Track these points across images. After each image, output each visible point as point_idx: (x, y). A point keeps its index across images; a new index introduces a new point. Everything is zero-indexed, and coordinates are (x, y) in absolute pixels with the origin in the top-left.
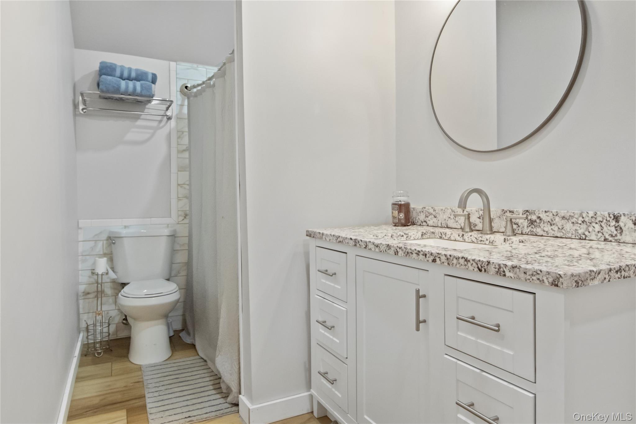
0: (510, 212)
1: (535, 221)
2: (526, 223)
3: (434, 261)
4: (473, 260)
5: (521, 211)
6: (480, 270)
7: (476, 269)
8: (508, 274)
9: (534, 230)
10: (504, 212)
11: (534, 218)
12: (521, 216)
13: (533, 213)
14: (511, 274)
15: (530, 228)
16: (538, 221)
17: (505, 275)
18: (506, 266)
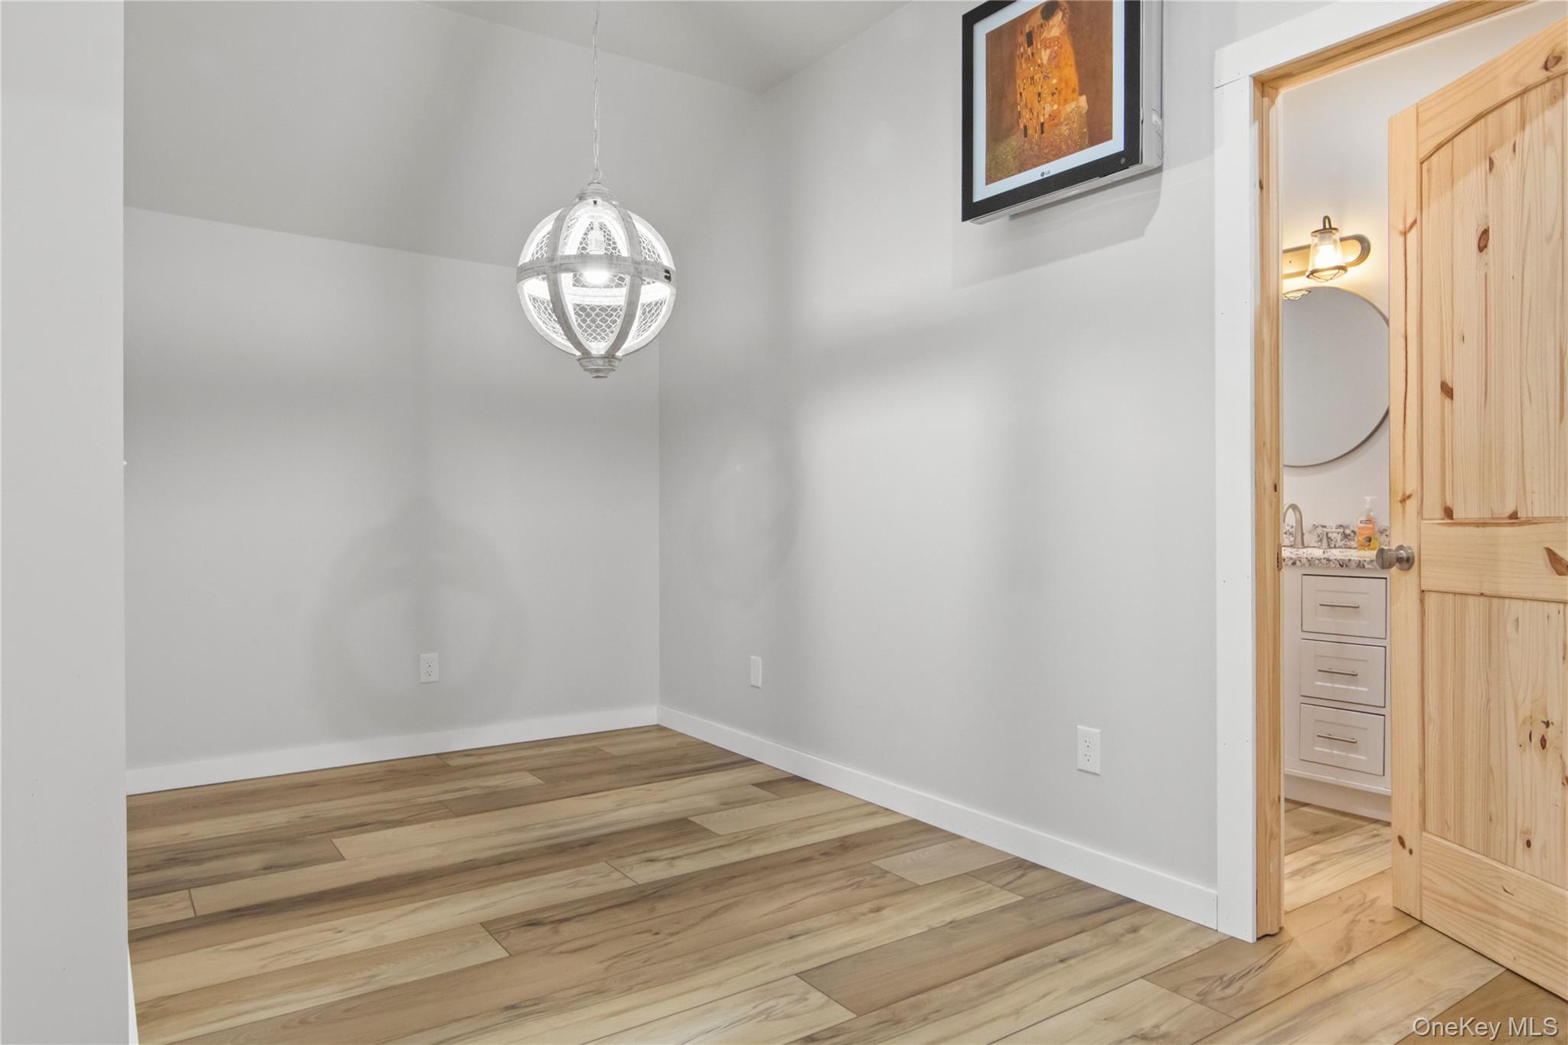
0: (1322, 526)
1: (1349, 535)
2: (1339, 537)
3: (1294, 564)
4: (1336, 560)
5: (1334, 526)
6: (1342, 566)
7: (1338, 566)
8: (1367, 566)
9: (1348, 543)
10: (1315, 527)
11: (1348, 532)
12: (1334, 530)
13: (1348, 527)
14: (1370, 566)
15: (1343, 542)
16: (1352, 535)
17: (1364, 567)
18: (1365, 561)
